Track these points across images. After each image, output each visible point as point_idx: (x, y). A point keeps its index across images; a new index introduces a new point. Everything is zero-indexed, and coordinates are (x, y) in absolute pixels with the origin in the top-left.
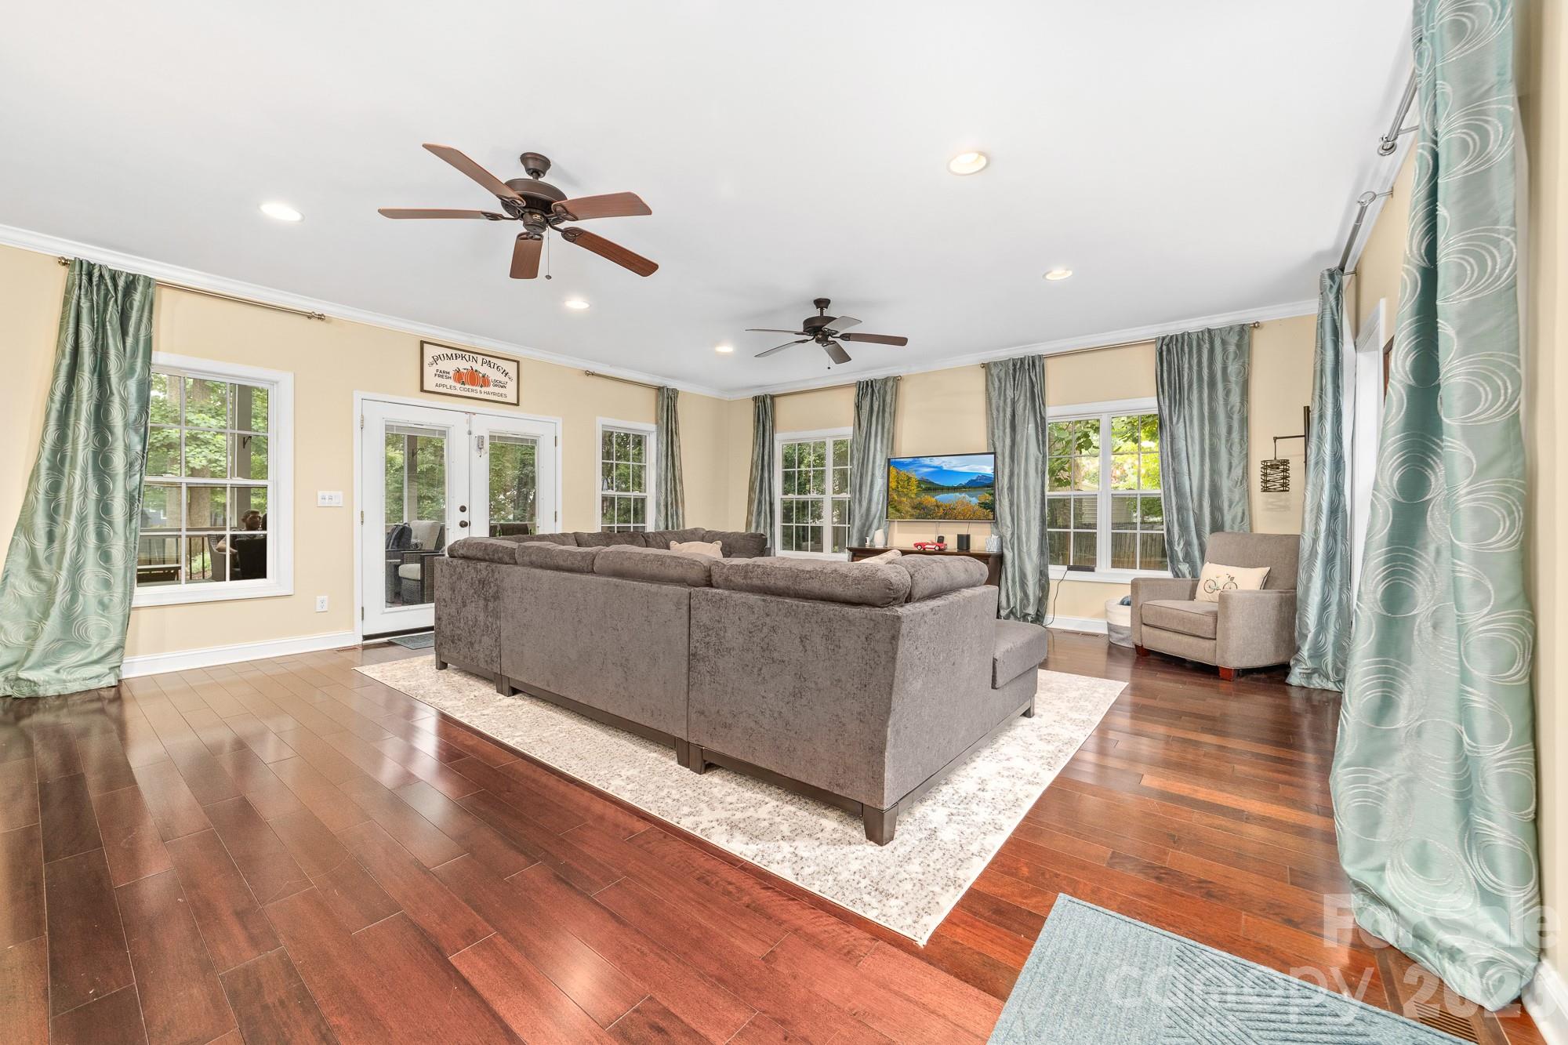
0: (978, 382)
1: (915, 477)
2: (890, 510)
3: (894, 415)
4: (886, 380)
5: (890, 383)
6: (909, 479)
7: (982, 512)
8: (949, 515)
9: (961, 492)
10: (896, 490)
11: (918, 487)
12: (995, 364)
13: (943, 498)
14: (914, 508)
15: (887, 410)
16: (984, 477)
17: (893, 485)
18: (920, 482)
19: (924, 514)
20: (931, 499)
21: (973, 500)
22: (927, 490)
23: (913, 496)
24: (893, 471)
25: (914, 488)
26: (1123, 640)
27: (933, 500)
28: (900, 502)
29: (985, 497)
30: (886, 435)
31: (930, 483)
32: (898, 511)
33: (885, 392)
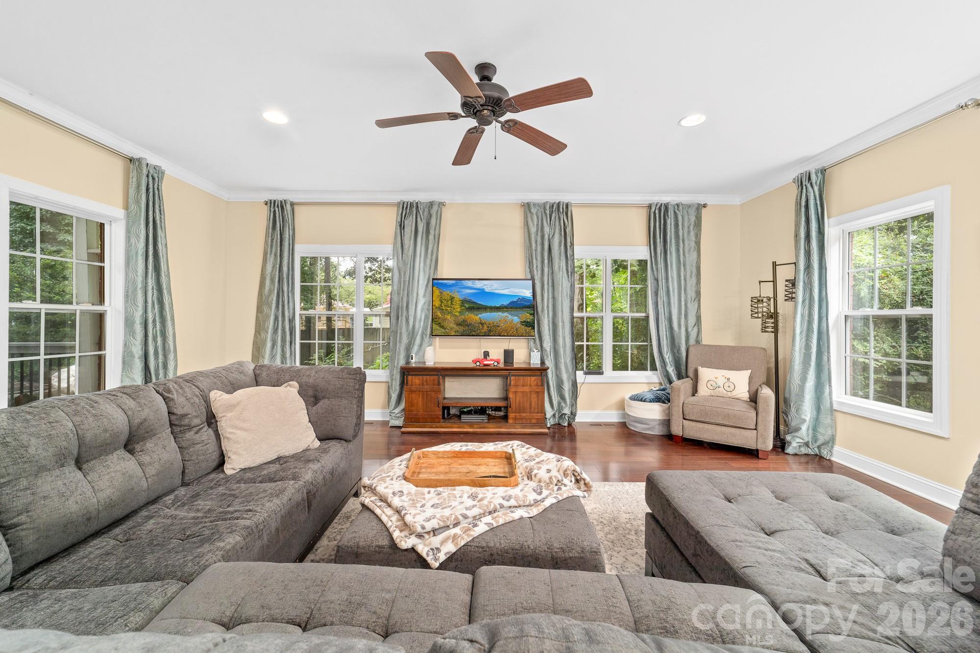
0: (517, 218)
1: (458, 297)
2: (435, 326)
3: (438, 239)
4: (431, 204)
5: (435, 208)
6: (452, 298)
7: (523, 329)
8: (492, 331)
9: (503, 312)
10: (440, 308)
11: (461, 306)
12: (534, 204)
13: (485, 316)
14: (458, 324)
15: (432, 232)
16: (524, 299)
17: (437, 303)
18: (464, 302)
19: (469, 331)
20: (475, 317)
21: (515, 319)
22: (471, 309)
23: (457, 314)
24: (437, 292)
25: (458, 308)
26: (648, 429)
27: (477, 318)
28: (445, 320)
29: (526, 316)
30: (429, 256)
31: (475, 303)
32: (442, 327)
33: (430, 216)
